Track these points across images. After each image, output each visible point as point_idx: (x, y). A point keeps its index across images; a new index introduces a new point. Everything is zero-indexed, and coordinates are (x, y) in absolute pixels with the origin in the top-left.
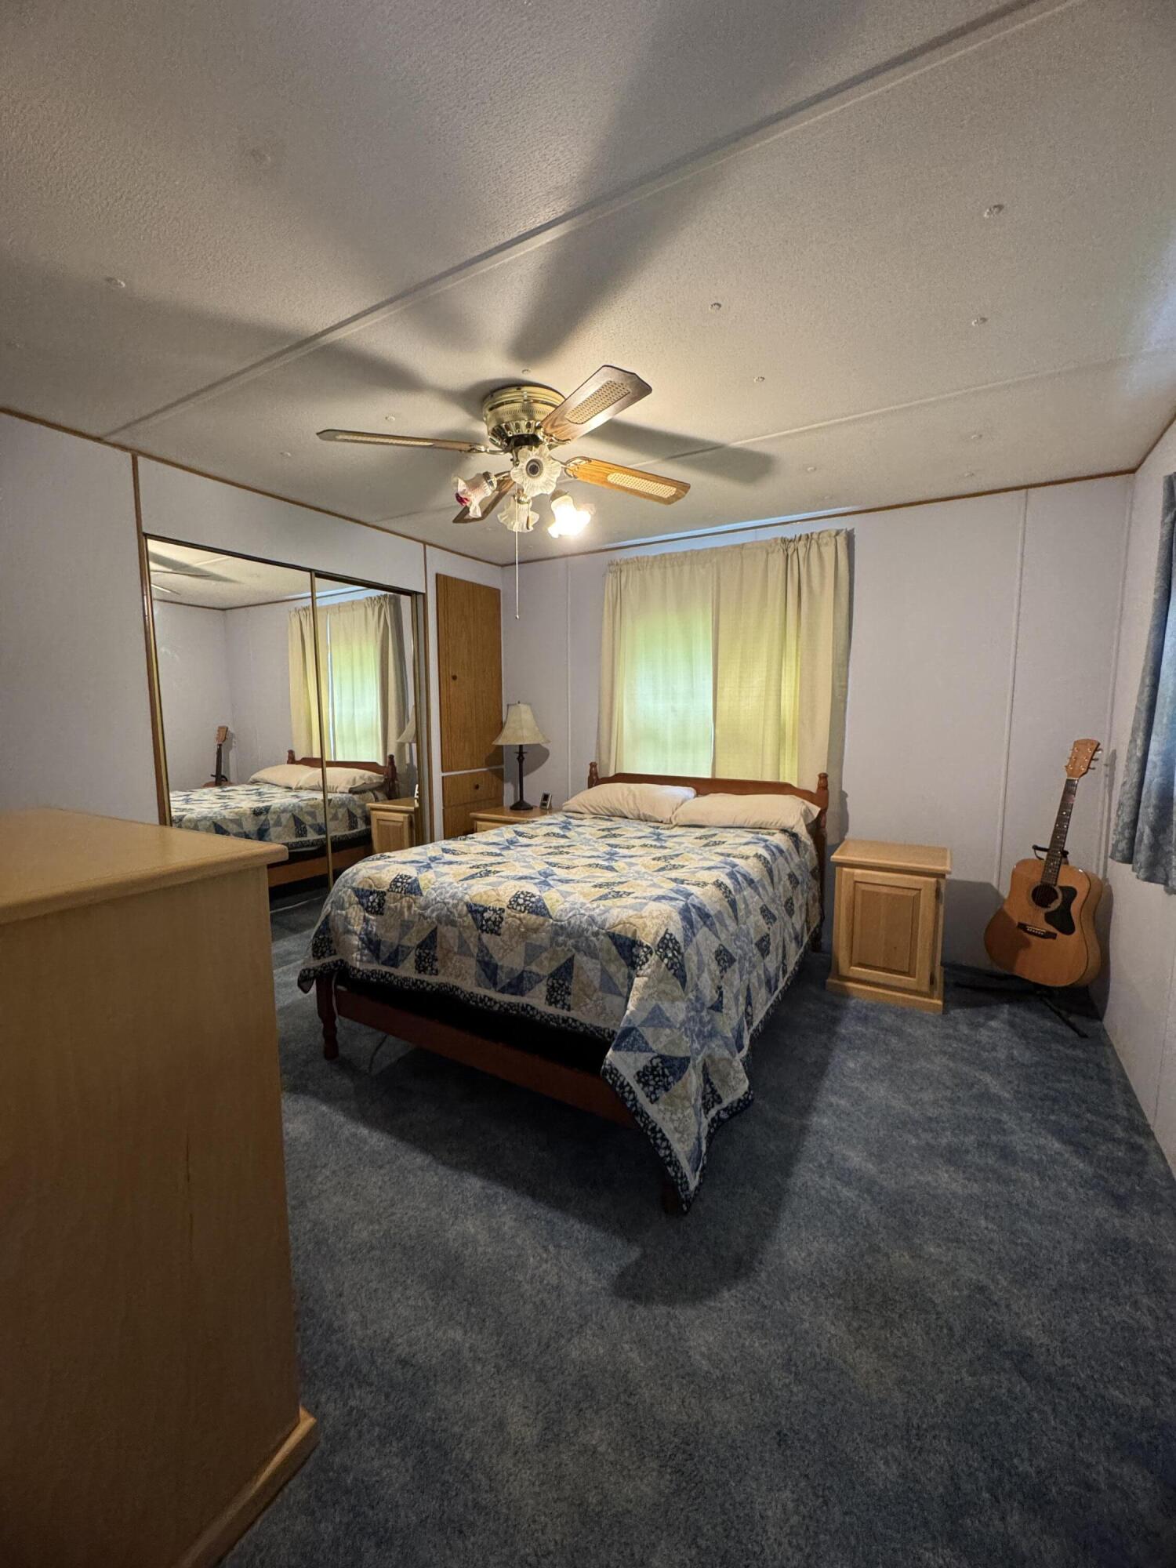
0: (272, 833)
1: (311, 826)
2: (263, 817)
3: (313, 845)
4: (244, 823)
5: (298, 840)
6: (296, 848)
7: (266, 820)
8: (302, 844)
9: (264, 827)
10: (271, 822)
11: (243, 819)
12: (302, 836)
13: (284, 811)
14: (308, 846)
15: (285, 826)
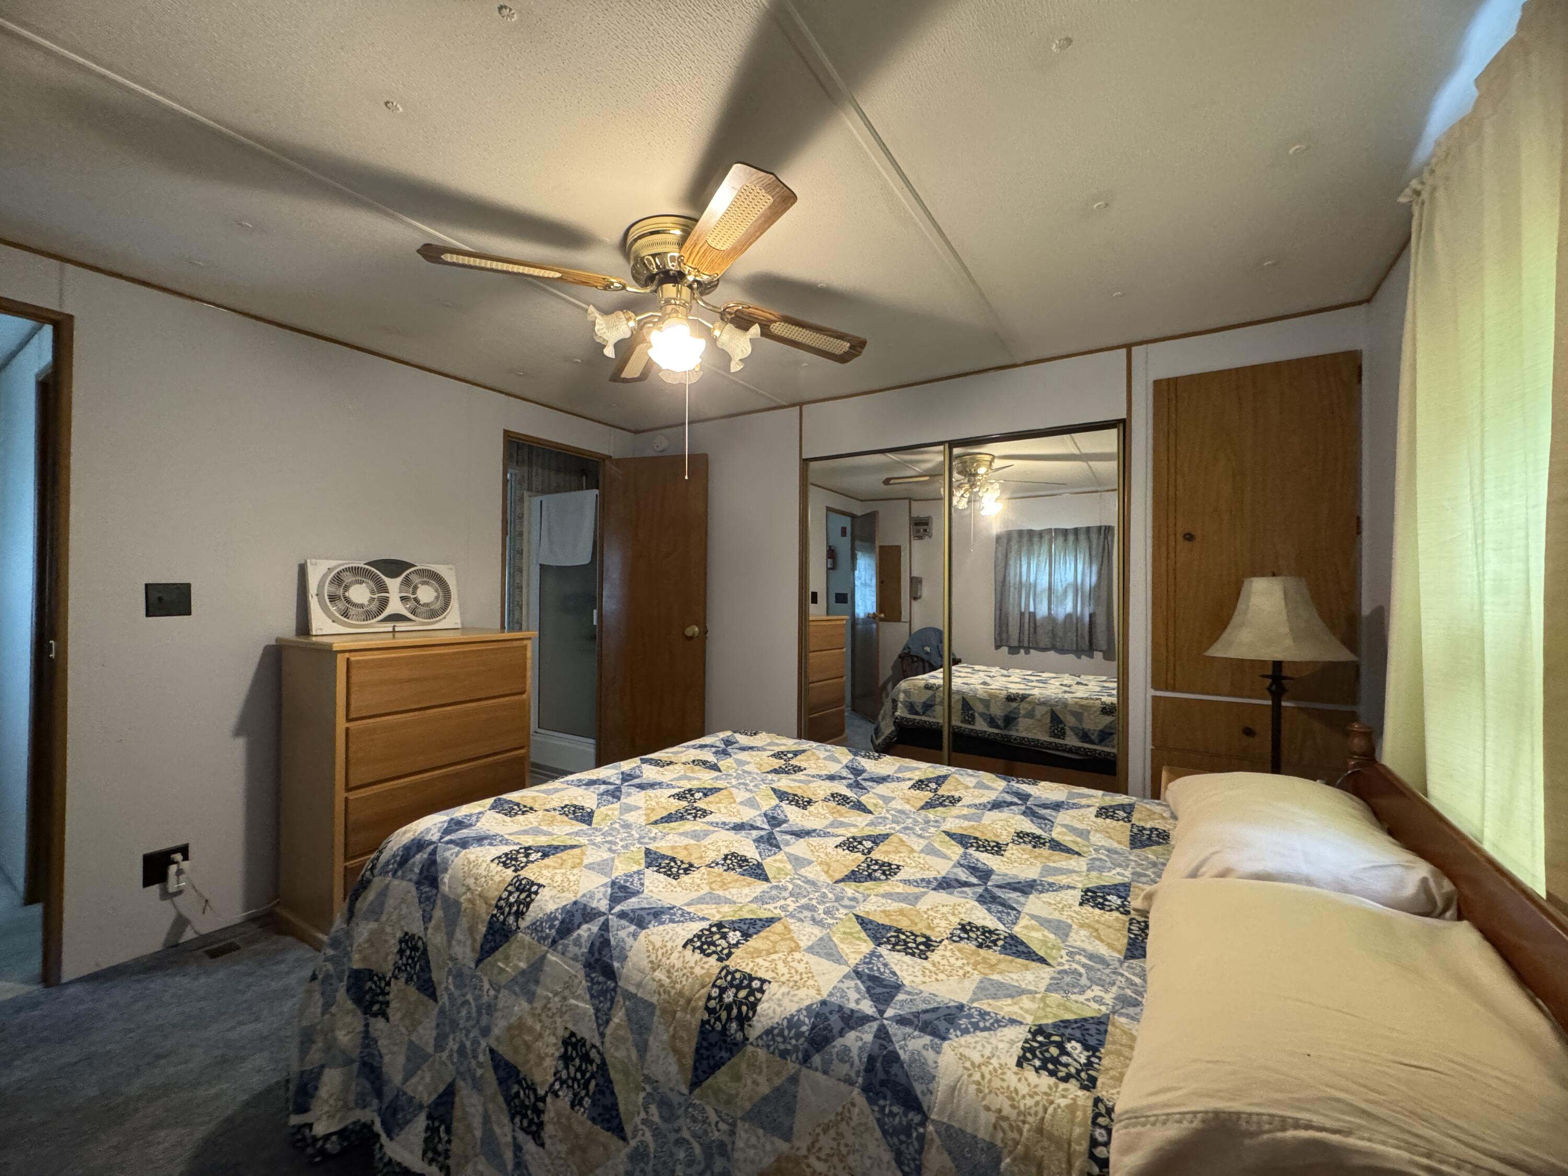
0: (1021, 724)
1: (1072, 729)
2: (1014, 705)
3: (1070, 750)
4: (992, 705)
5: (1052, 740)
6: (1049, 749)
7: (1017, 708)
8: (1057, 747)
9: (1013, 715)
10: (1022, 712)
11: (993, 701)
12: (1059, 738)
13: (1044, 704)
14: (1064, 751)
15: (1039, 721)
